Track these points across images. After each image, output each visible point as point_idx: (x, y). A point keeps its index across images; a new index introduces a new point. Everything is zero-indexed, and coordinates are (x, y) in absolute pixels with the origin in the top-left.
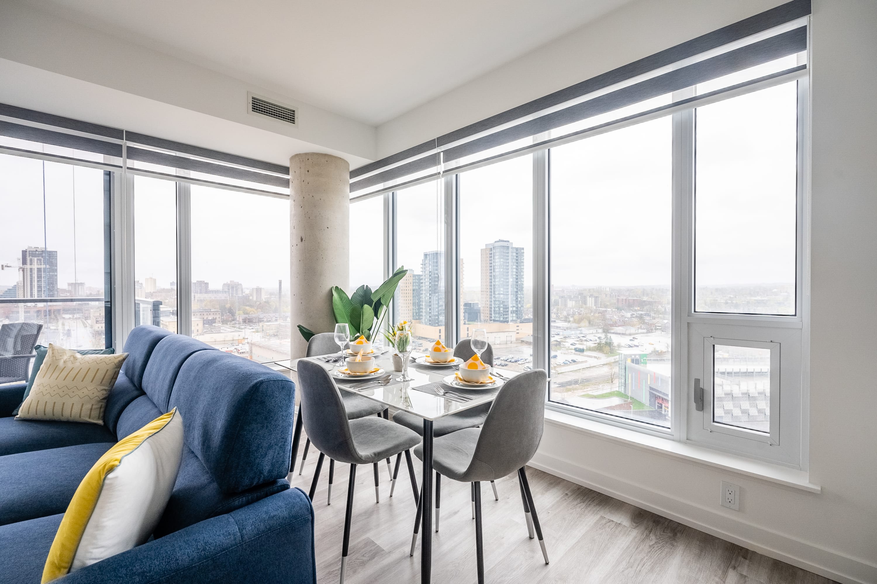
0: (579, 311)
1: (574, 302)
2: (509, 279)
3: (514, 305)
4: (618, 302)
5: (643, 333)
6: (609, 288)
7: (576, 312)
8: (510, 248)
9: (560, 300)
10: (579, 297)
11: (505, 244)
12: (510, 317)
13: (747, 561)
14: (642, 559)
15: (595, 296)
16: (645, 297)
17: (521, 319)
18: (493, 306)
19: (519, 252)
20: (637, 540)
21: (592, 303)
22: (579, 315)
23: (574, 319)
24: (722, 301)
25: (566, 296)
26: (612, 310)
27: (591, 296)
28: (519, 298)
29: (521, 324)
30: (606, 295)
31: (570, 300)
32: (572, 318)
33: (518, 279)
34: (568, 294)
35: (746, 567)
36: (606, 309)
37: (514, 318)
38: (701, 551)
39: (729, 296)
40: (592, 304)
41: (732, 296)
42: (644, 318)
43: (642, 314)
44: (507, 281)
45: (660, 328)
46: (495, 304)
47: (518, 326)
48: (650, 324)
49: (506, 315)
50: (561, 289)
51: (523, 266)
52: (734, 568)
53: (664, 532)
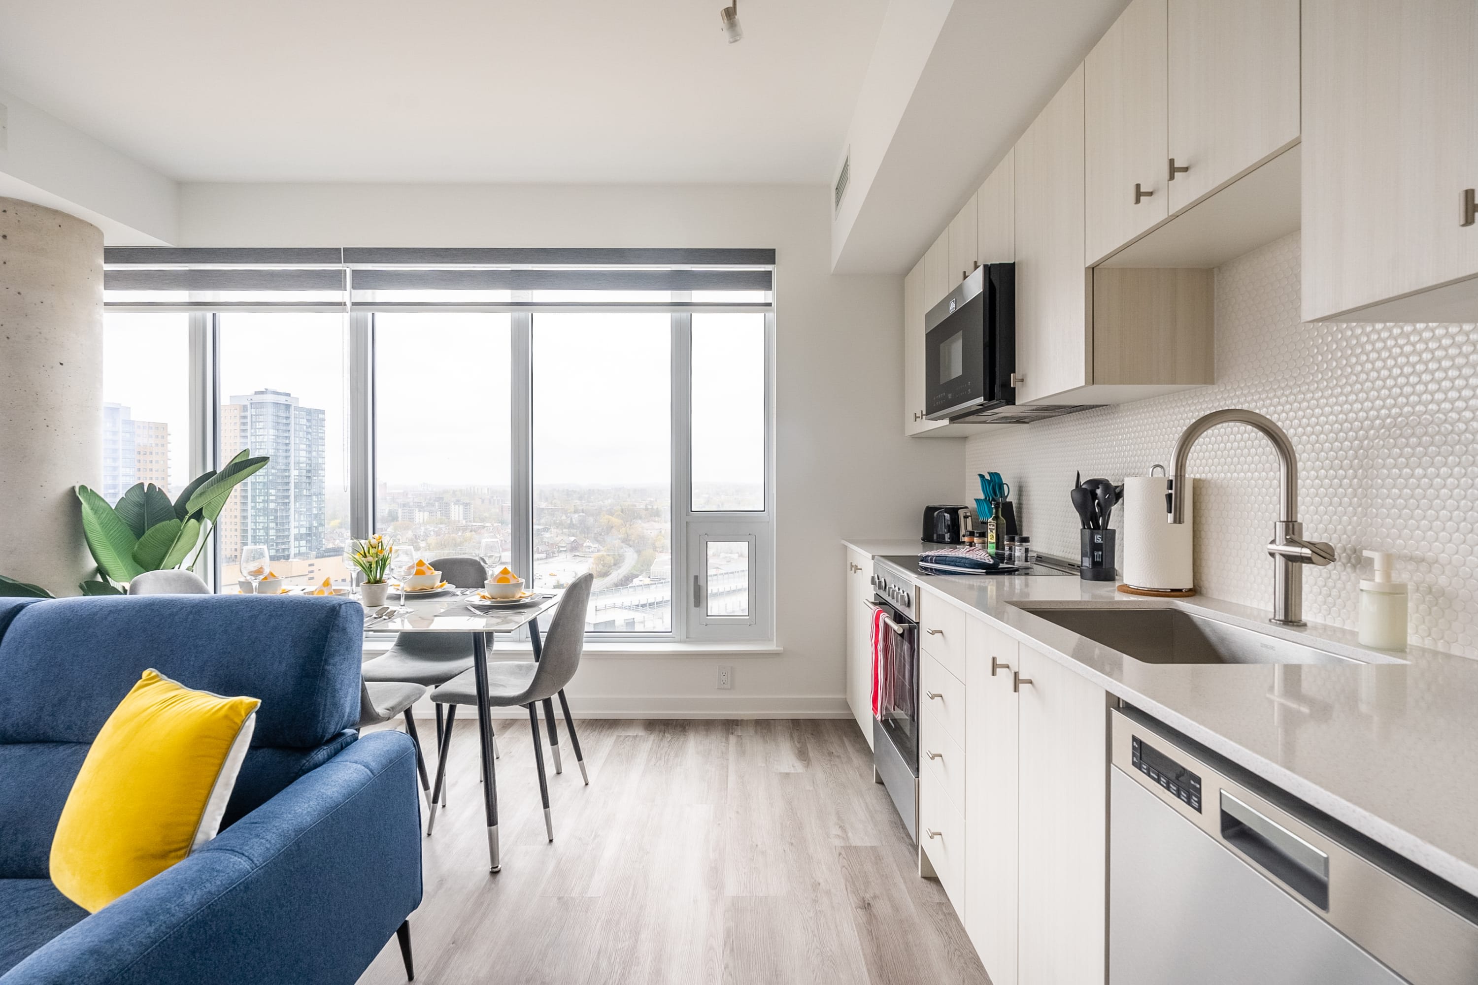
0: (436, 530)
1: (426, 514)
2: (289, 470)
3: (301, 523)
4: (502, 511)
5: (541, 559)
6: (488, 489)
7: (430, 531)
8: (292, 409)
9: (400, 511)
10: (437, 504)
11: (282, 400)
12: (292, 547)
13: (739, 727)
14: (666, 752)
15: (464, 503)
16: (542, 503)
17: (319, 549)
18: (250, 526)
19: (315, 417)
20: (656, 741)
21: (459, 513)
22: (437, 536)
23: (427, 543)
24: (642, 507)
25: (411, 504)
26: (493, 525)
27: (457, 502)
28: (314, 509)
29: (318, 560)
30: (483, 501)
31: (420, 511)
32: (424, 542)
33: (313, 471)
34: (416, 500)
35: (739, 730)
36: (482, 524)
37: (303, 550)
38: (707, 731)
39: (649, 499)
40: (459, 516)
41: (652, 499)
42: (542, 535)
43: (538, 529)
44: (287, 474)
45: (565, 549)
46: (255, 523)
47: (311, 565)
48: (551, 544)
49: (283, 543)
50: (402, 491)
51: (324, 445)
52: (732, 733)
53: (675, 729)
